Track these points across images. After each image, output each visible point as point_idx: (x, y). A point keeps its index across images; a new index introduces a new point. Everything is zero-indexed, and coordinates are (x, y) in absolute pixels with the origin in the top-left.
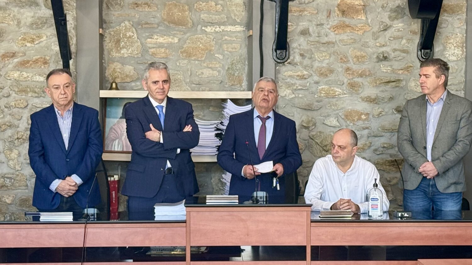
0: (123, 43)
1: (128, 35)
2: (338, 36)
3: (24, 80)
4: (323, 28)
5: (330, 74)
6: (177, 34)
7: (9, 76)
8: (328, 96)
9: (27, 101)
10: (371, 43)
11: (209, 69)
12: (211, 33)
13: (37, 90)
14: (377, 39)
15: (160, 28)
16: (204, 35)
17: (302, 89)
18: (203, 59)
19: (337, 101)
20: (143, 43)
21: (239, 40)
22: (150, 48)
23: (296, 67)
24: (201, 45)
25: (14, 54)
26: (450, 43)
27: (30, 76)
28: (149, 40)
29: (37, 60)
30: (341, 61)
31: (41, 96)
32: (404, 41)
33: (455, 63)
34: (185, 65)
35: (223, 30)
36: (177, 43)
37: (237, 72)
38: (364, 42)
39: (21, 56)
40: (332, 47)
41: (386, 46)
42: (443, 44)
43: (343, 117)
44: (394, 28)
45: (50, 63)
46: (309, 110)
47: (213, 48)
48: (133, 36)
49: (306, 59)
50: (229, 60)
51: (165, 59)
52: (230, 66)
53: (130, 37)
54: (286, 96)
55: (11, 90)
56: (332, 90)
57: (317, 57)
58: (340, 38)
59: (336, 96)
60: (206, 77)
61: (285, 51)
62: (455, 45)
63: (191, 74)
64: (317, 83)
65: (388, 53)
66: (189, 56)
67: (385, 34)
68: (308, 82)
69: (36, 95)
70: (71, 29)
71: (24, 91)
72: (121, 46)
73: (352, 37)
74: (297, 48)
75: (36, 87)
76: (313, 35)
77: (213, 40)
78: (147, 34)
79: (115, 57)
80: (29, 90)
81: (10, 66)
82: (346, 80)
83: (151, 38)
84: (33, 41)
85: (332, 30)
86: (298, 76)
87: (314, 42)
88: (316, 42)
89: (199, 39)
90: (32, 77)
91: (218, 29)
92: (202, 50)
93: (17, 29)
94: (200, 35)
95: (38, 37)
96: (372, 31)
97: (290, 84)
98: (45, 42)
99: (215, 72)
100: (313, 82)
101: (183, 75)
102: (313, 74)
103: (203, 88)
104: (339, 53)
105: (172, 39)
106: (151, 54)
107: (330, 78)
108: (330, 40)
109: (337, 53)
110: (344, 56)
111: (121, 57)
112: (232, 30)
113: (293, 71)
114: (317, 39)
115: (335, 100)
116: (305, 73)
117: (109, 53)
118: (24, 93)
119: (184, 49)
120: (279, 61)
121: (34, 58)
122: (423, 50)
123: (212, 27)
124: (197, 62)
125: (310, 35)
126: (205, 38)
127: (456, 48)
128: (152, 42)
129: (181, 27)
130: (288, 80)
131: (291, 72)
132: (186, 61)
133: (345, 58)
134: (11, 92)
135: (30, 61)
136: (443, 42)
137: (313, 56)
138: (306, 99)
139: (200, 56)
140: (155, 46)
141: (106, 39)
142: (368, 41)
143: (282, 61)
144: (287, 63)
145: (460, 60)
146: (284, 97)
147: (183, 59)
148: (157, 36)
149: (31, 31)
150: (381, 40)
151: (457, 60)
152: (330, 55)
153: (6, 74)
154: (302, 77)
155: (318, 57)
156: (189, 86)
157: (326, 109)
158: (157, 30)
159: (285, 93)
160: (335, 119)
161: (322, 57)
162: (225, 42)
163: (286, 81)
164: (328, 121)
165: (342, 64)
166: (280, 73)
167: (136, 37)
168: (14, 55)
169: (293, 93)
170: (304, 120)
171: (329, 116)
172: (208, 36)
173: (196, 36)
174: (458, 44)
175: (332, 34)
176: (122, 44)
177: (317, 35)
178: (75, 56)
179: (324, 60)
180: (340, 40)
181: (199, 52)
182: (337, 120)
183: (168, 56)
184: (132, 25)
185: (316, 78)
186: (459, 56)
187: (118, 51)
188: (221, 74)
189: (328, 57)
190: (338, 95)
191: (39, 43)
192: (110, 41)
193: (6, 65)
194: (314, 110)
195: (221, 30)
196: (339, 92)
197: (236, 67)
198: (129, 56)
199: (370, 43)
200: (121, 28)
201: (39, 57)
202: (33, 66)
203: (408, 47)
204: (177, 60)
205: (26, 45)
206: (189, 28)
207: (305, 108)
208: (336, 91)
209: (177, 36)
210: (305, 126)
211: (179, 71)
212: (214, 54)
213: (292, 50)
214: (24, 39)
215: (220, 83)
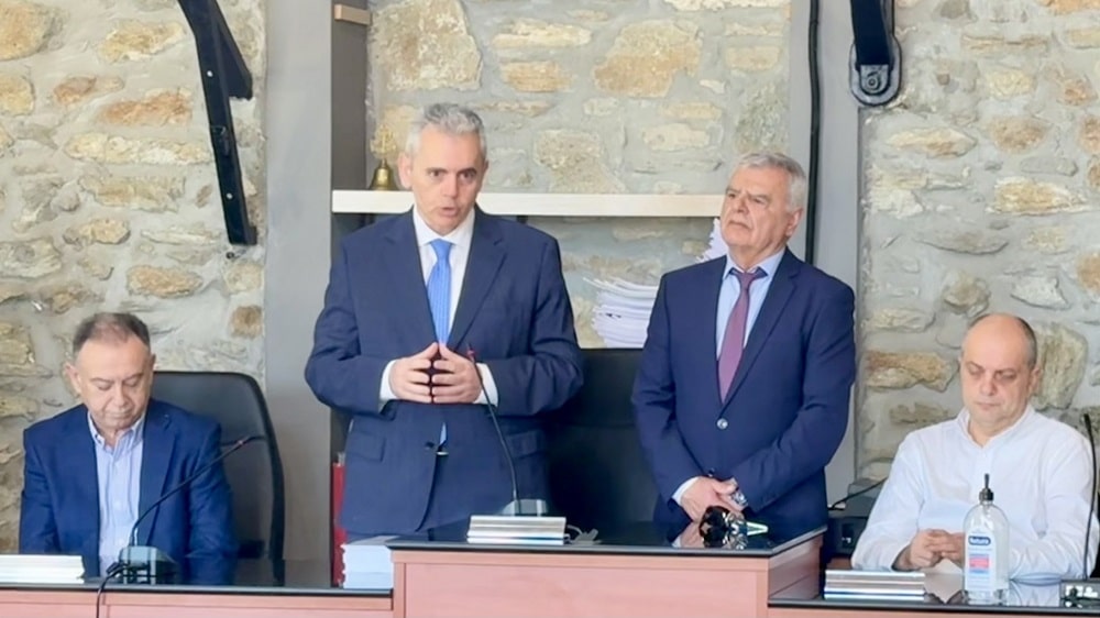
0: (426, 47)
1: (440, 22)
2: (1060, 20)
3: (118, 160)
5: (1034, 140)
6: (589, 18)
7: (76, 150)
8: (1026, 207)
9: (126, 223)
11: (682, 127)
12: (689, 15)
13: (153, 190)
16: (668, 21)
17: (944, 188)
18: (663, 94)
19: (1056, 224)
20: (486, 48)
21: (777, 34)
22: (504, 62)
23: (926, 117)
24: (657, 53)
25: (92, 82)
27: (136, 149)
28: (502, 37)
29: (155, 100)
30: (1069, 98)
31: (166, 208)
34: (609, 113)
35: (726, 5)
36: (586, 45)
37: (769, 135)
39: (112, 90)
40: (1041, 55)
43: (1074, 276)
45: (193, 108)
46: (966, 252)
47: (696, 61)
48: (454, 26)
49: (957, 92)
50: (745, 95)
51: (550, 96)
52: (747, 116)
53: (446, 29)
54: (893, 208)
55: (83, 190)
56: (1040, 191)
57: (991, 85)
58: (1068, 26)
59: (1054, 211)
60: (672, 149)
61: (885, 67)
63: (626, 142)
64: (994, 167)
66: (622, 87)
68: (965, 166)
69: (153, 204)
71: (118, 193)
72: (420, 57)
74: (931, 59)
75: (152, 181)
76: (981, 17)
77: (697, 35)
78: (498, 20)
79: (402, 91)
80: (131, 190)
81: (82, 119)
82: (1083, 161)
83: (510, 31)
84: (144, 44)
86: (932, 146)
87: (982, 38)
88: (989, 39)
89: (652, 31)
90: (141, 150)
91: (714, 0)
92: (662, 66)
93: (101, 9)
94: (658, 18)
95: (161, 31)
97: (908, 171)
99: (699, 134)
100: (982, 164)
101: (602, 143)
102: (981, 140)
103: (664, 183)
104: (1062, 73)
105: (572, 33)
107: (1034, 154)
108: (1035, 33)
109: (1057, 72)
110: (1080, 81)
111: (420, 89)
112: (754, 4)
113: (916, 130)
114: (995, 28)
115: (1048, 221)
116: (956, 135)
117: (386, 79)
118: (117, 200)
119: (606, 65)
120: (868, 99)
121: (148, 94)
124: (644, 104)
125: (969, 16)
126: (672, 28)
128: (512, 44)
130: (901, 160)
131: (911, 135)
132: (611, 102)
133: (1083, 88)
134: (82, 196)
135: (135, 104)
137: (979, 82)
138: (958, 219)
139: (654, 84)
140: (519, 55)
141: (375, 37)
143: (876, 100)
144: (899, 106)
146: (889, 211)
147: (601, 95)
148: (528, 24)
149: (141, 13)
152: (1035, 78)
153: (68, 144)
154: (947, 151)
155: (996, 85)
156: (620, 178)
157: (1021, 249)
158: (527, 7)
159: (892, 198)
160: (1049, 281)
161: (1007, 86)
162: (731, 40)
163: (896, 161)
164: (1027, 287)
165: (1073, 108)
166: (876, 138)
167: (464, 29)
168: (90, 86)
169: (918, 200)
170: (952, 284)
171: (1028, 271)
172: (681, 23)
173: (645, 23)
175: (1043, 11)
176: (423, 50)
177: (992, 17)
179: (1013, 95)
180: (1067, 32)
181: (654, 73)
182: (1057, 286)
183: (559, 87)
185: (990, 152)
187: (412, 72)
188: (719, 141)
189: (1026, 87)
190: (1060, 206)
191: (164, 50)
192: (390, 41)
193: (70, 118)
194: (983, 254)
195: (721, 5)
196: (1061, 196)
197: (764, 118)
198: (443, 86)
201: (159, 91)
202: (144, 118)
204: (585, 99)
205: (126, 57)
207: (955, 246)
208: (1054, 194)
209: (587, 23)
210: (953, 305)
211: (589, 131)
212: (697, 80)
213: (914, 67)
214: (121, 39)
215: (716, 168)
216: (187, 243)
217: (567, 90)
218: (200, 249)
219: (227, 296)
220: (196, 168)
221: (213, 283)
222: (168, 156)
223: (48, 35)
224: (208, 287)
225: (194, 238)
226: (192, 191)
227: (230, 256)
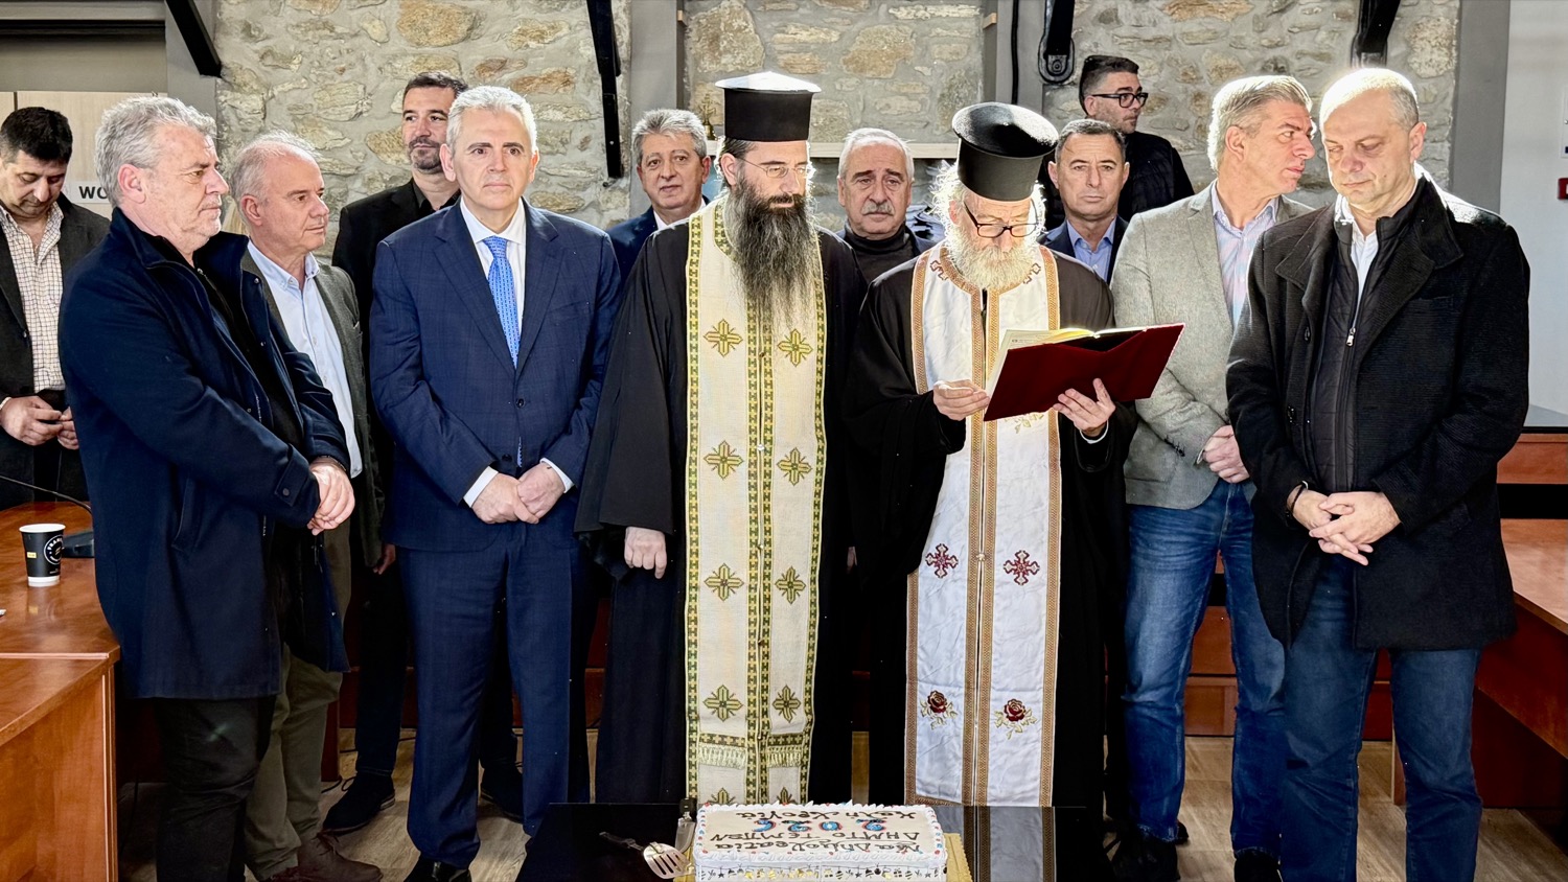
0: (725, 42)
1: (735, 25)
2: (1179, 25)
4: (1147, 7)
6: (837, 23)
10: (1251, 39)
11: (903, 98)
12: (906, 22)
13: (549, 139)
14: (1263, 31)
15: (801, 10)
16: (893, 26)
18: (890, 76)
20: (766, 43)
21: (966, 36)
22: (780, 53)
24: (886, 47)
25: (503, 63)
26: (1422, 39)
28: (779, 36)
29: (549, 76)
30: (1185, 78)
31: (557, 152)
32: (1322, 35)
33: (1432, 81)
34: (853, 88)
35: (932, 15)
36: (836, 42)
38: (1235, 37)
39: (517, 68)
40: (1166, 49)
41: (1283, 45)
42: (1407, 42)
44: (1302, 7)
45: (577, 82)
47: (912, 53)
48: (746, 27)
50: (943, 78)
52: (946, 91)
53: (740, 30)
58: (1185, 30)
60: (896, 113)
61: (1065, 56)
62: (1433, 43)
63: (864, 109)
65: (1286, 61)
66: (861, 71)
67: (1281, 19)
69: (548, 149)
70: (621, 10)
72: (721, 49)
73: (1211, 27)
75: (548, 133)
76: (1126, 23)
77: (912, 37)
78: (775, 24)
79: (710, 72)
82: (1192, 120)
83: (783, 32)
84: (541, 36)
85: (1166, 11)
87: (1126, 37)
88: (1131, 37)
89: (881, 33)
91: (923, 12)
92: (889, 57)
93: (510, 11)
94: (885, 24)
95: (553, 28)
96: (1253, 13)
98: (566, 38)
99: (914, 103)
101: (849, 109)
104: (1180, 62)
105: (827, 33)
106: (782, 64)
107: (1159, 116)
108: (1162, 34)
109: (1177, 61)
110: (1192, 67)
111: (721, 71)
112: (951, 15)
114: (1135, 30)
117: (697, 63)
119: (850, 56)
120: (1052, 78)
121: (544, 72)
122: (1363, 54)
123: (909, 8)
124: (876, 82)
125: (1118, 22)
126: (895, 31)
127: (1435, 49)
128: (785, 41)
129: (846, 9)
132: (854, 81)
133: (1194, 71)
135: (535, 78)
136: (1407, 36)
139: (884, 69)
140: (791, 48)
141: (690, 35)
142: (1244, 34)
143: (1058, 79)
145: (1442, 75)
147: (847, 76)
148: (796, 27)
149: (538, 14)
150: (1272, 34)
151: (1438, 76)
152: (1161, 64)
158: (796, 16)
162: (936, 39)
165: (1185, 85)
166: (1053, 105)
167: (752, 30)
168: (502, 65)
172: (900, 28)
173: (876, 27)
174: (1440, 40)
175: (1167, 19)
176: (724, 44)
177: (1133, 23)
178: (626, 68)
180: (1183, 33)
181: (883, 62)
183: (819, 71)
184: (745, 6)
186: (1443, 66)
187: (715, 60)
188: (927, 108)
189: (1156, 71)
191: (554, 41)
192: (700, 38)
195: (928, 15)
197: (958, 93)
199: (1248, 39)
200: (721, 10)
201: (553, 69)
202: (541, 89)
203: (1330, 47)
204: (836, 79)
205: (527, 46)
206: (861, 11)
209: (838, 27)
211: (840, 101)
212: (912, 66)
214: (523, 33)
215: (926, 126)
216: (573, 176)
217: (824, 73)
218: (583, 180)
219: (601, 212)
220: (579, 123)
221: (592, 204)
222: (559, 116)
223: (471, 29)
224: (586, 207)
225: (579, 172)
226: (577, 141)
227: (605, 185)
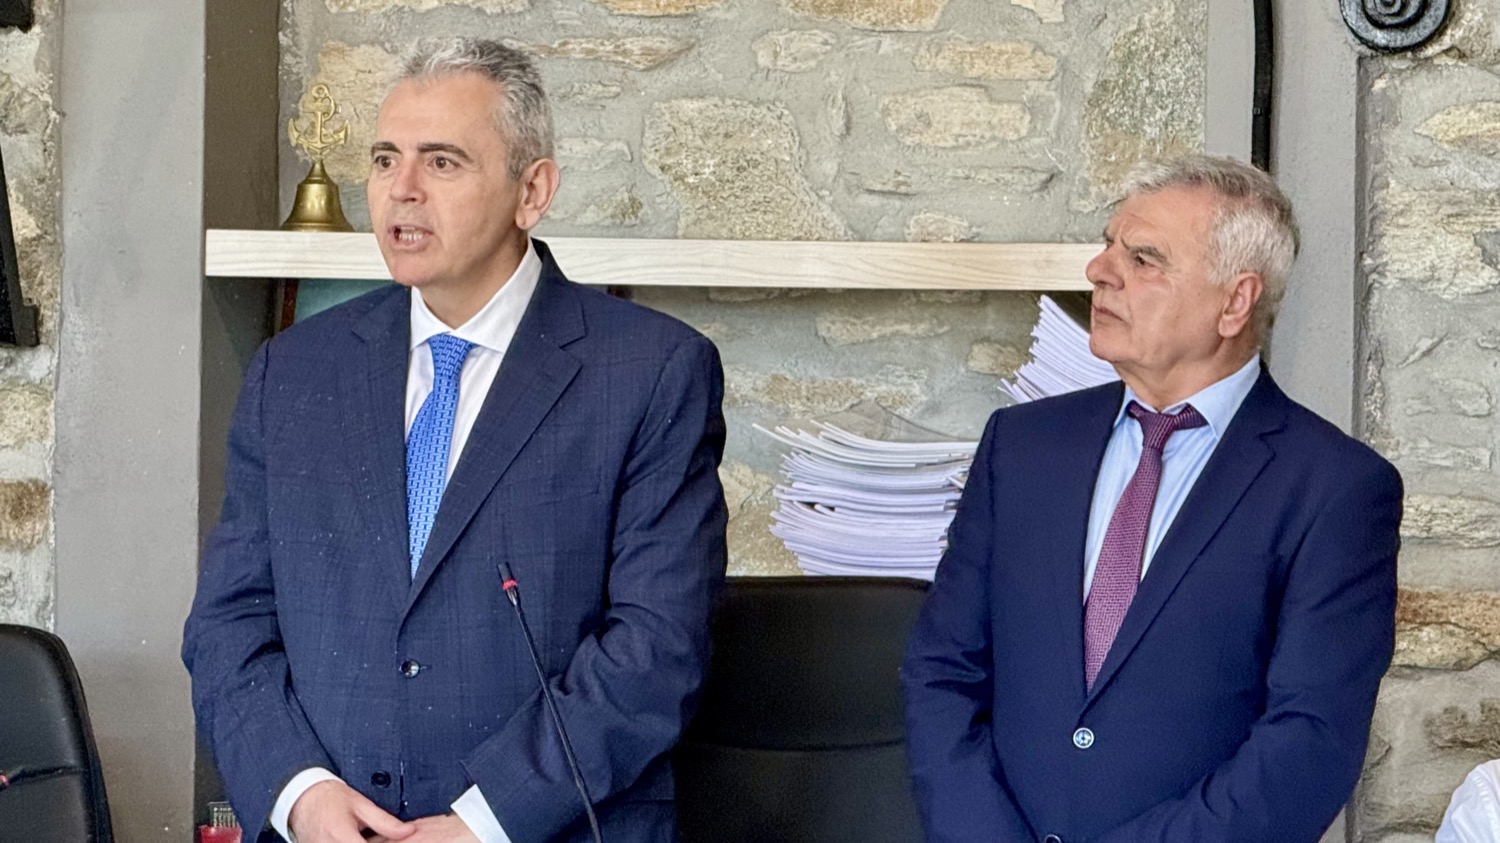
18: (929, 23)
34: (813, 63)
37: (1161, 115)
51: (681, 26)
54: (1433, 275)
60: (951, 143)
63: (848, 128)
66: (839, 8)
79: (361, 13)
97: (1466, 195)
99: (1007, 112)
103: (929, 218)
113: (1484, 106)
120: (1380, 37)
130: (1454, 169)
131: (1473, 115)
143: (1398, 39)
144: (1446, 52)
146: (1423, 282)
156: (834, 208)
159: (1430, 255)
163: (1437, 172)
166: (1391, 123)
169: (1489, 260)
183: (702, 6)
188: (1051, 128)
215: (1045, 185)
217: (720, 14)
